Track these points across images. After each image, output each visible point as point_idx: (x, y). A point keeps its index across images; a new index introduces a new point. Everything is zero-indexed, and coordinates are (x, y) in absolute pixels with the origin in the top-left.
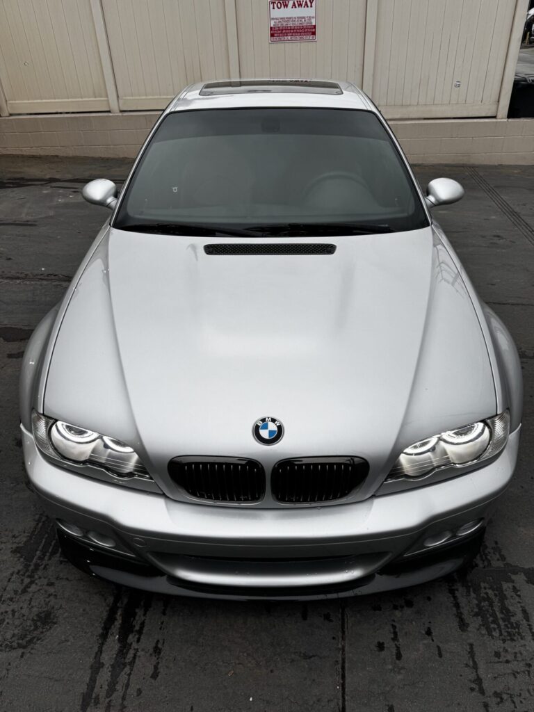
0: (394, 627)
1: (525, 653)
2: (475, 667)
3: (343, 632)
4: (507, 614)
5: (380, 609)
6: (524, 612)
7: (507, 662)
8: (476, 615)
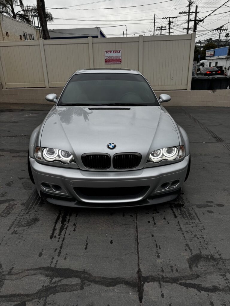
0: (153, 218)
1: (195, 222)
2: (180, 225)
3: (136, 219)
4: (190, 214)
5: (148, 214)
6: (196, 213)
7: (190, 224)
8: (180, 214)
